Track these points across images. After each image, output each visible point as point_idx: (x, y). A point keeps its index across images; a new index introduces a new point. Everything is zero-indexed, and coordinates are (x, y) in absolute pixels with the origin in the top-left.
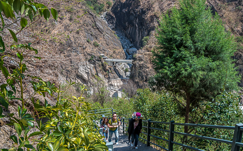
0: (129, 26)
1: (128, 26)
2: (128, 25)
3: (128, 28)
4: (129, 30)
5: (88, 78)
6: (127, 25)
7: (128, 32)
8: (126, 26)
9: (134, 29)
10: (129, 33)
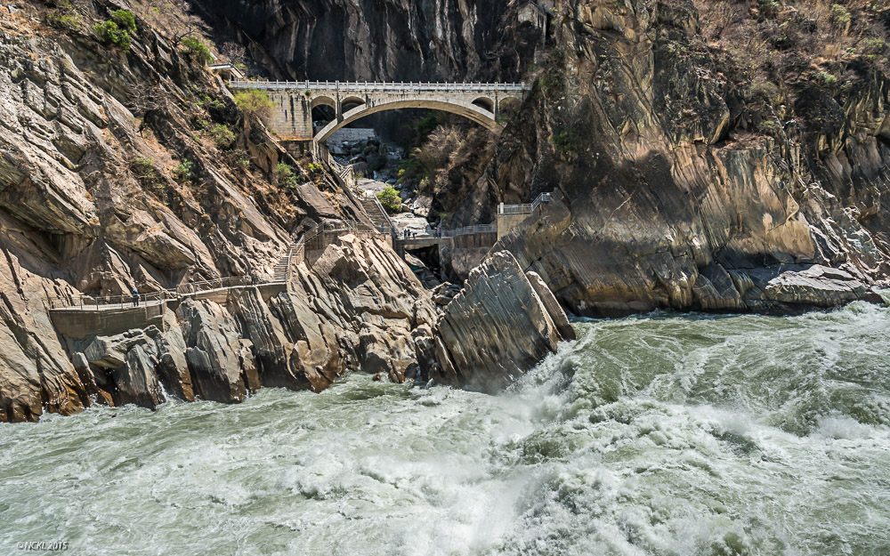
0: (293, 17)
1: (286, 17)
2: (284, 10)
3: (285, 30)
4: (293, 44)
5: (102, 199)
6: (277, 9)
7: (283, 54)
8: (273, 19)
9: (328, 32)
10: (291, 56)
